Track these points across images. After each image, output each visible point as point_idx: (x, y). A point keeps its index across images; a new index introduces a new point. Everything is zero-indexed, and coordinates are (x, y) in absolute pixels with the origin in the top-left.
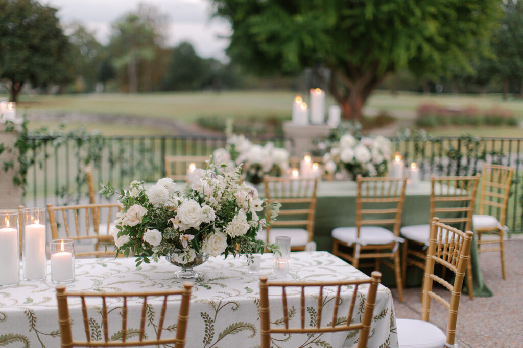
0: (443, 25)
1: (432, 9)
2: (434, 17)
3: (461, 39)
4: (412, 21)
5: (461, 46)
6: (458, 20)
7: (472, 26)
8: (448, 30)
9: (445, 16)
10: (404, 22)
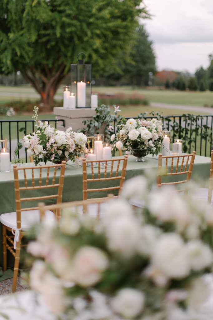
0: (104, 42)
1: (98, 32)
2: (98, 36)
3: (114, 51)
4: (85, 39)
5: (114, 55)
6: (113, 39)
7: (121, 42)
8: (107, 45)
9: (105, 36)
10: (80, 39)
